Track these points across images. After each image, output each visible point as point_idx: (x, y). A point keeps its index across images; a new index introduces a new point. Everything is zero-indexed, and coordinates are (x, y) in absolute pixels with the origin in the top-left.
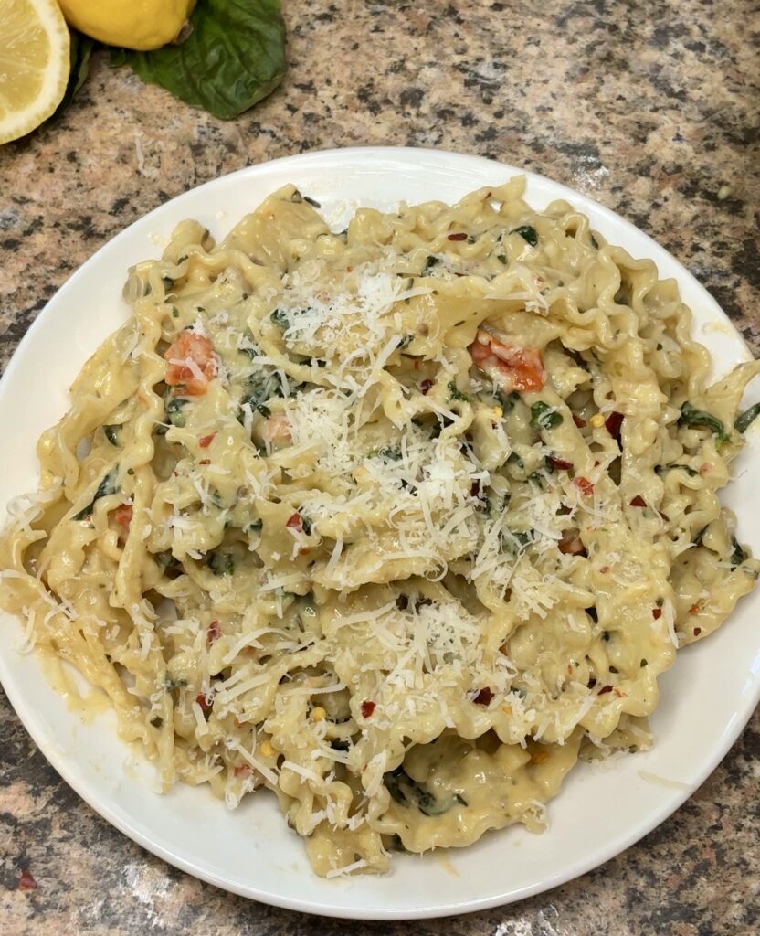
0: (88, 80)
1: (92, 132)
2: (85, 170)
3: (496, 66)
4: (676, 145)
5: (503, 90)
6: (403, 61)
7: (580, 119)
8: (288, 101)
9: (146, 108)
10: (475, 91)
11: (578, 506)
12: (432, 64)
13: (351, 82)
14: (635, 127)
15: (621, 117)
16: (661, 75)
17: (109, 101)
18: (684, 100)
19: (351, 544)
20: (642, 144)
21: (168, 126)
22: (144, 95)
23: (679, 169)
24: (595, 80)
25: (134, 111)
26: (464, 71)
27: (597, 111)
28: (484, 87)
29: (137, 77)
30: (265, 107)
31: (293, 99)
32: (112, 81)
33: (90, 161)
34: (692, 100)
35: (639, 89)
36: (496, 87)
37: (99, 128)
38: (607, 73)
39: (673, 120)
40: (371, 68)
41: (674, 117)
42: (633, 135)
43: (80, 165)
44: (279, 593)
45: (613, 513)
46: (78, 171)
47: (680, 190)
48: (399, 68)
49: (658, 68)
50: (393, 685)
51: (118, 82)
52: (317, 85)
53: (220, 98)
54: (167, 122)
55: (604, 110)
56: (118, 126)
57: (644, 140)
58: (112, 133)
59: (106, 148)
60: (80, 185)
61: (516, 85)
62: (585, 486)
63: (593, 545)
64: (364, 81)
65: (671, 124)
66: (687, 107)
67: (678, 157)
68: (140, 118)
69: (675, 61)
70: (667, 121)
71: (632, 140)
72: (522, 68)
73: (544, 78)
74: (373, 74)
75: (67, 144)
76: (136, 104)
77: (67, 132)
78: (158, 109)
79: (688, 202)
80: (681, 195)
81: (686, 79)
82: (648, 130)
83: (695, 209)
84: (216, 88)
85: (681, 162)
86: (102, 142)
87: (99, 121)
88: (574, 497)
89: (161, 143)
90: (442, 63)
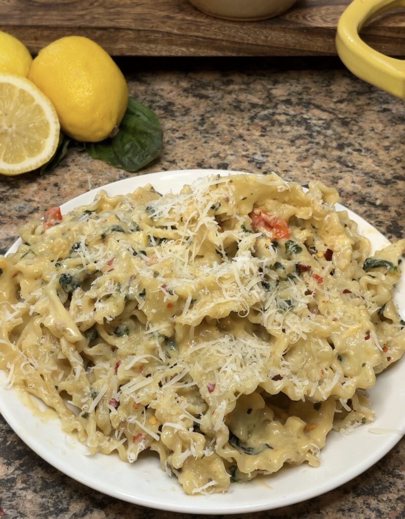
0: (65, 157)
1: (67, 176)
2: (62, 190)
3: (263, 156)
4: (353, 185)
5: (266, 164)
6: (218, 154)
7: (304, 175)
8: (163, 166)
9: (94, 168)
10: (253, 164)
11: (316, 290)
12: (232, 155)
13: (194, 160)
14: (332, 178)
15: (324, 175)
16: (342, 160)
17: (76, 165)
18: (354, 169)
19: (195, 300)
20: (336, 184)
21: (104, 175)
22: (93, 163)
23: (355, 193)
24: (311, 161)
25: (88, 169)
26: (248, 157)
27: (312, 172)
28: (257, 163)
29: (90, 157)
30: (152, 168)
31: (165, 166)
32: (78, 158)
33: (65, 186)
34: (358, 169)
35: (332, 164)
36: (263, 163)
37: (70, 175)
38: (316, 159)
39: (350, 176)
40: (203, 156)
41: (350, 175)
42: (331, 181)
43: (59, 188)
44: (156, 334)
45: (334, 293)
46: (58, 190)
47: (357, 201)
48: (217, 156)
49: (340, 157)
50: (225, 372)
51: (81, 159)
52: (177, 161)
53: (131, 163)
54: (104, 173)
55: (316, 172)
56: (80, 174)
57: (337, 183)
58: (77, 177)
59: (73, 182)
60: (59, 195)
61: (273, 162)
62: (319, 279)
63: (326, 311)
64: (199, 160)
65: (349, 177)
66: (355, 171)
67: (354, 189)
68: (90, 171)
69: (348, 155)
70: (348, 176)
71: (331, 183)
72: (275, 157)
73: (286, 160)
74: (204, 157)
75: (54, 180)
76: (89, 166)
77: (55, 176)
78: (100, 168)
79: (361, 205)
80: (357, 203)
81: (354, 161)
82: (338, 179)
83: (365, 209)
84: (129, 158)
85: (356, 191)
86: (71, 180)
87: (71, 172)
88: (313, 284)
89: (100, 180)
90: (237, 154)
